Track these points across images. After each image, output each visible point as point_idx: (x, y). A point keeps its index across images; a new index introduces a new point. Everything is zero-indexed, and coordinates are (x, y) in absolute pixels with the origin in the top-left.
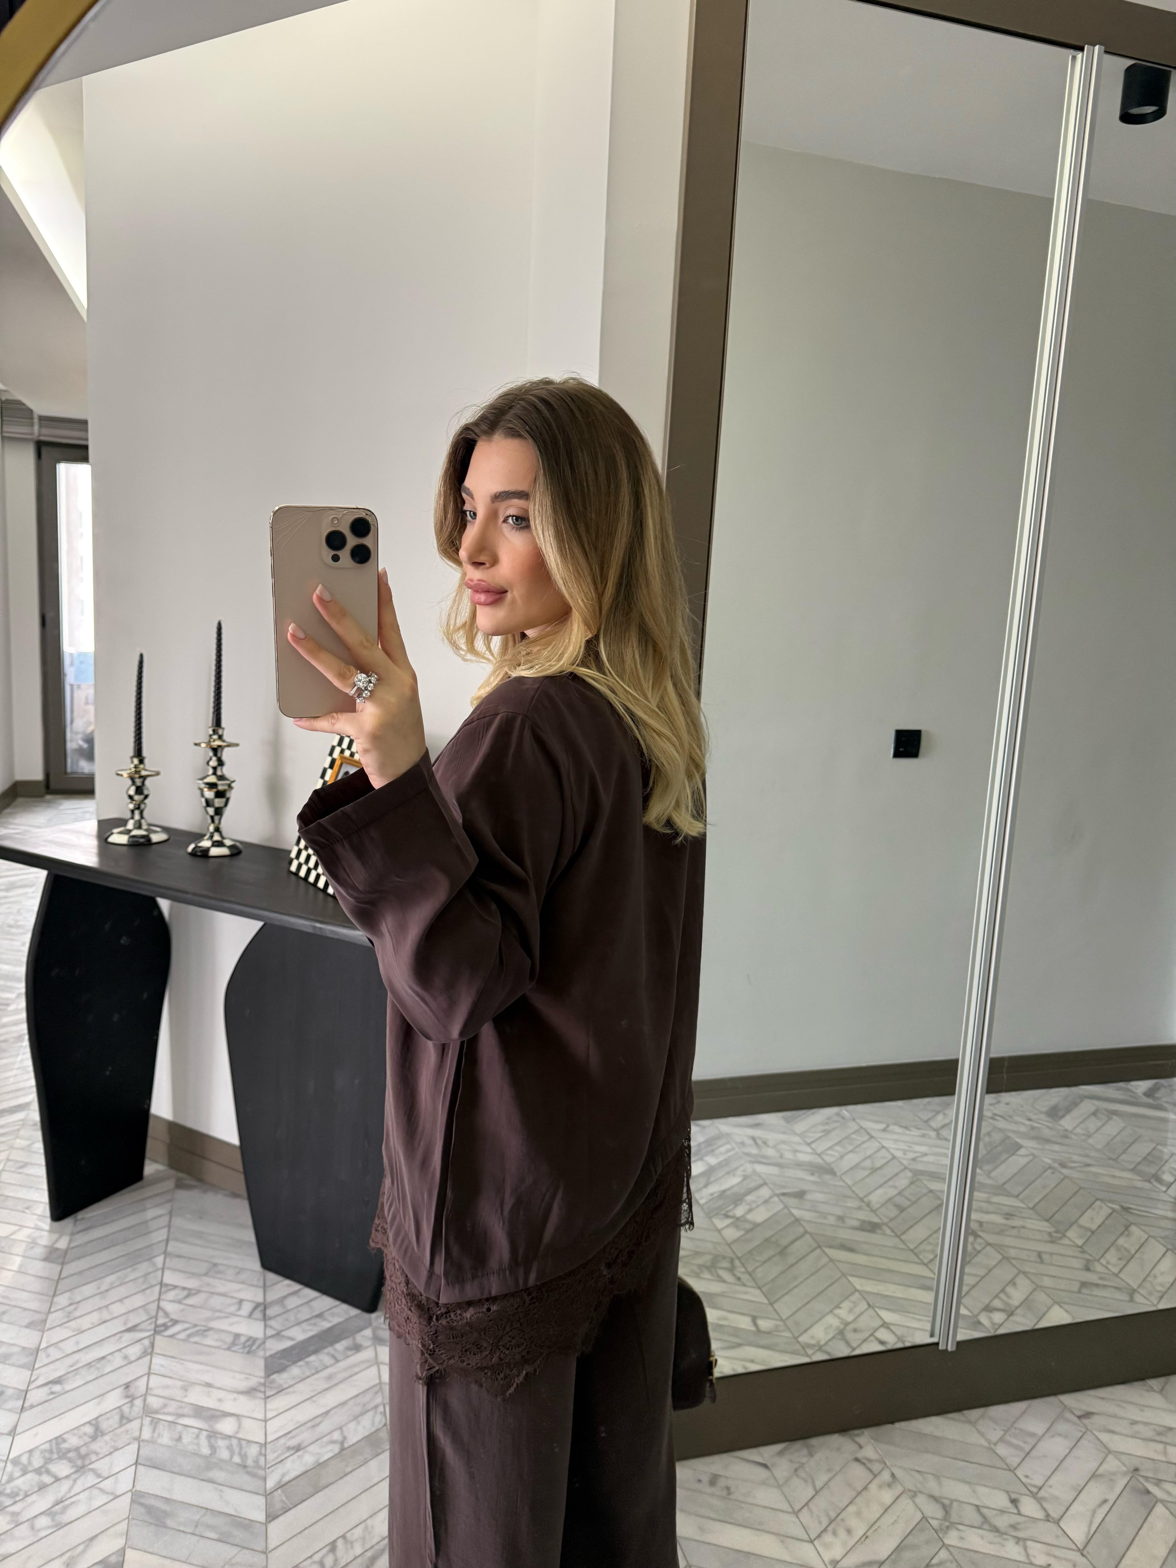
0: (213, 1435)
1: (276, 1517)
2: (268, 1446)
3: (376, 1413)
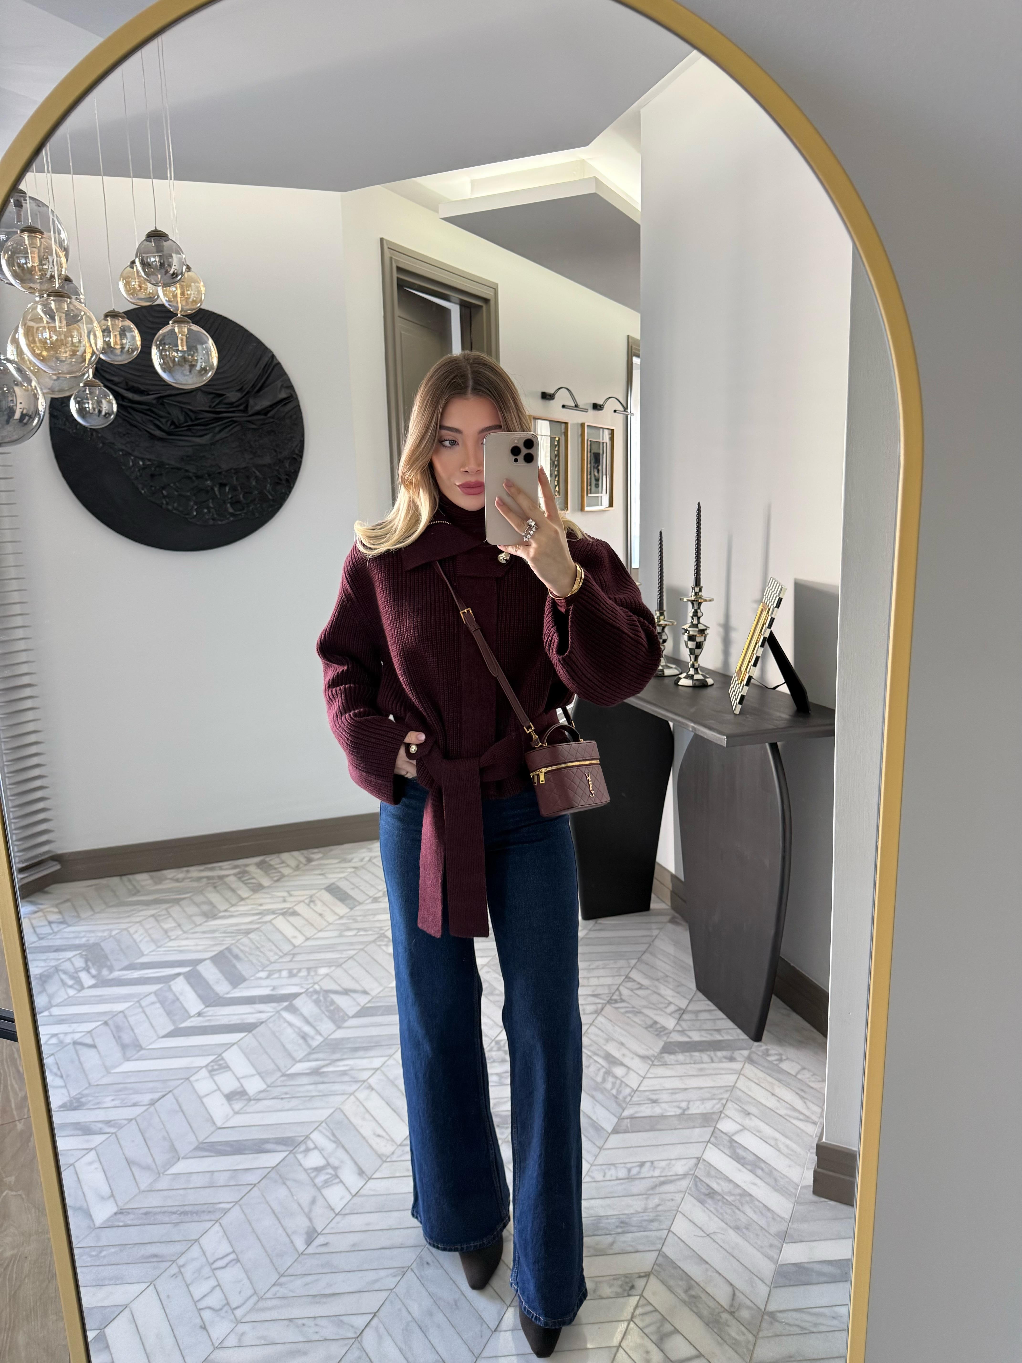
0: (608, 1073)
1: (618, 1133)
2: (637, 1092)
3: (718, 1103)
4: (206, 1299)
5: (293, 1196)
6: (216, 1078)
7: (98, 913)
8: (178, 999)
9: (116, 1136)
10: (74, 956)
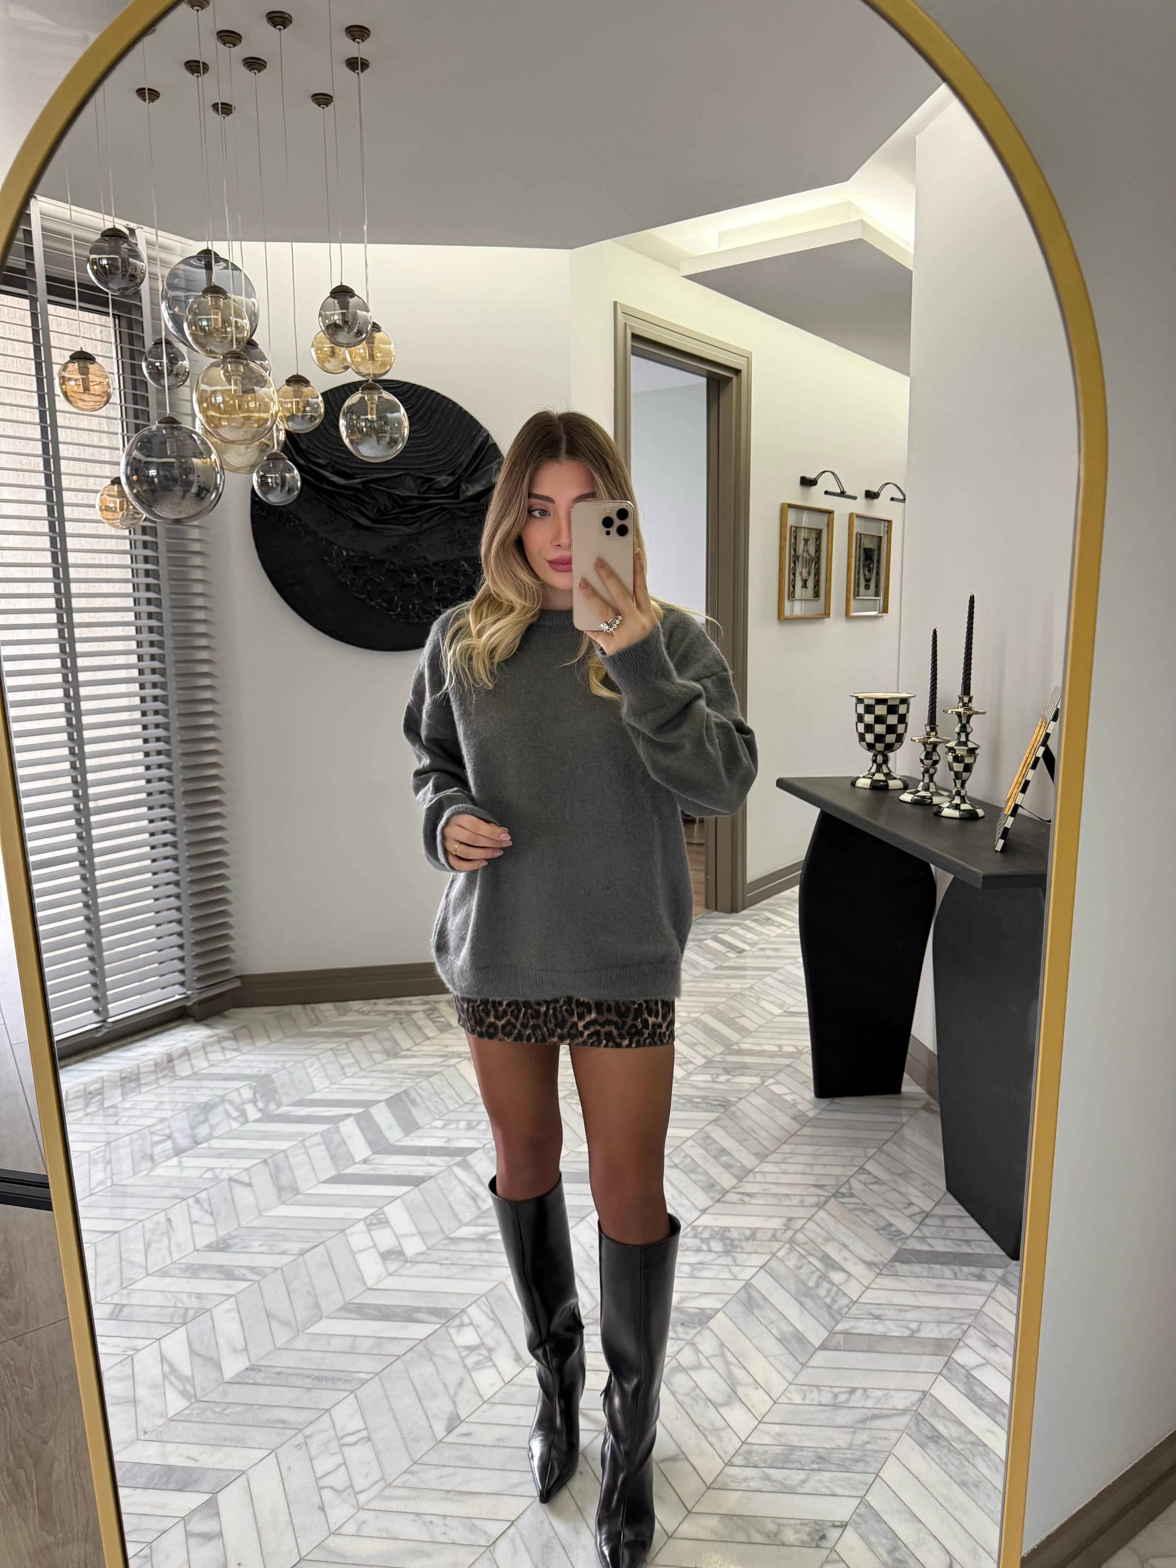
1: (827, 1349)
2: (856, 1304)
3: (957, 1329)
4: (328, 1476)
5: (438, 1374)
6: (374, 1233)
7: (274, 1042)
8: (345, 1143)
9: (259, 1284)
10: (242, 1087)
